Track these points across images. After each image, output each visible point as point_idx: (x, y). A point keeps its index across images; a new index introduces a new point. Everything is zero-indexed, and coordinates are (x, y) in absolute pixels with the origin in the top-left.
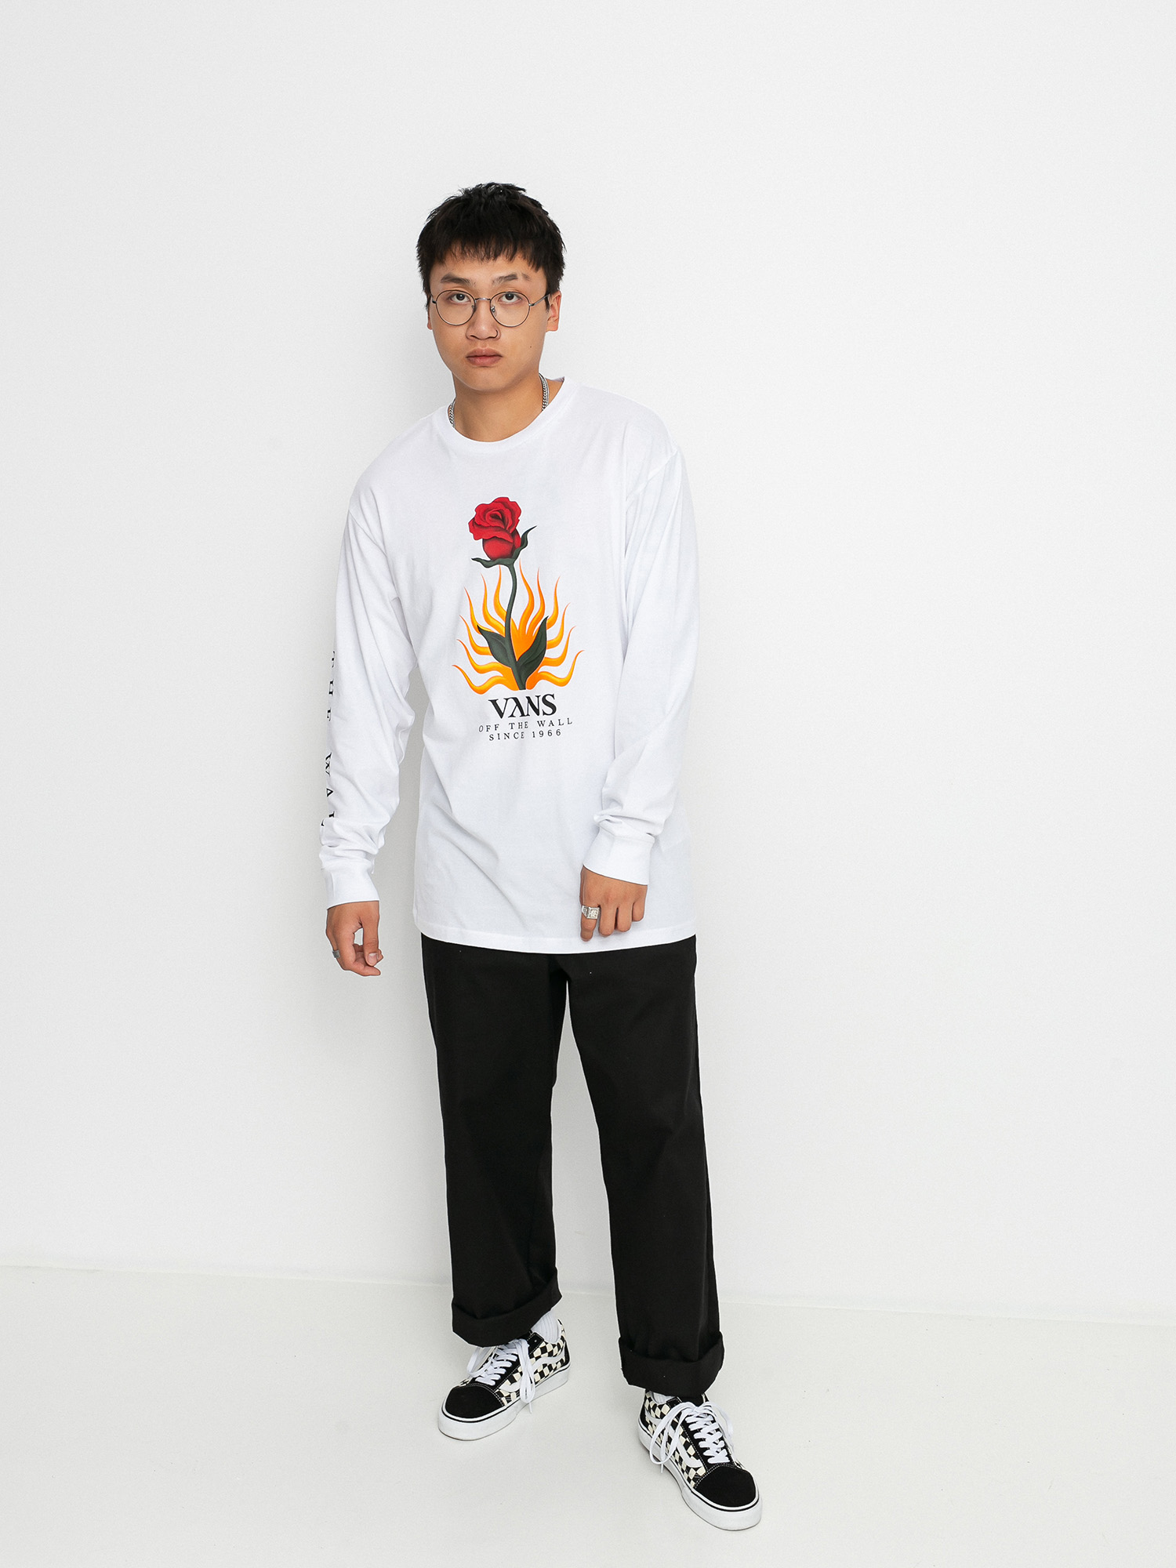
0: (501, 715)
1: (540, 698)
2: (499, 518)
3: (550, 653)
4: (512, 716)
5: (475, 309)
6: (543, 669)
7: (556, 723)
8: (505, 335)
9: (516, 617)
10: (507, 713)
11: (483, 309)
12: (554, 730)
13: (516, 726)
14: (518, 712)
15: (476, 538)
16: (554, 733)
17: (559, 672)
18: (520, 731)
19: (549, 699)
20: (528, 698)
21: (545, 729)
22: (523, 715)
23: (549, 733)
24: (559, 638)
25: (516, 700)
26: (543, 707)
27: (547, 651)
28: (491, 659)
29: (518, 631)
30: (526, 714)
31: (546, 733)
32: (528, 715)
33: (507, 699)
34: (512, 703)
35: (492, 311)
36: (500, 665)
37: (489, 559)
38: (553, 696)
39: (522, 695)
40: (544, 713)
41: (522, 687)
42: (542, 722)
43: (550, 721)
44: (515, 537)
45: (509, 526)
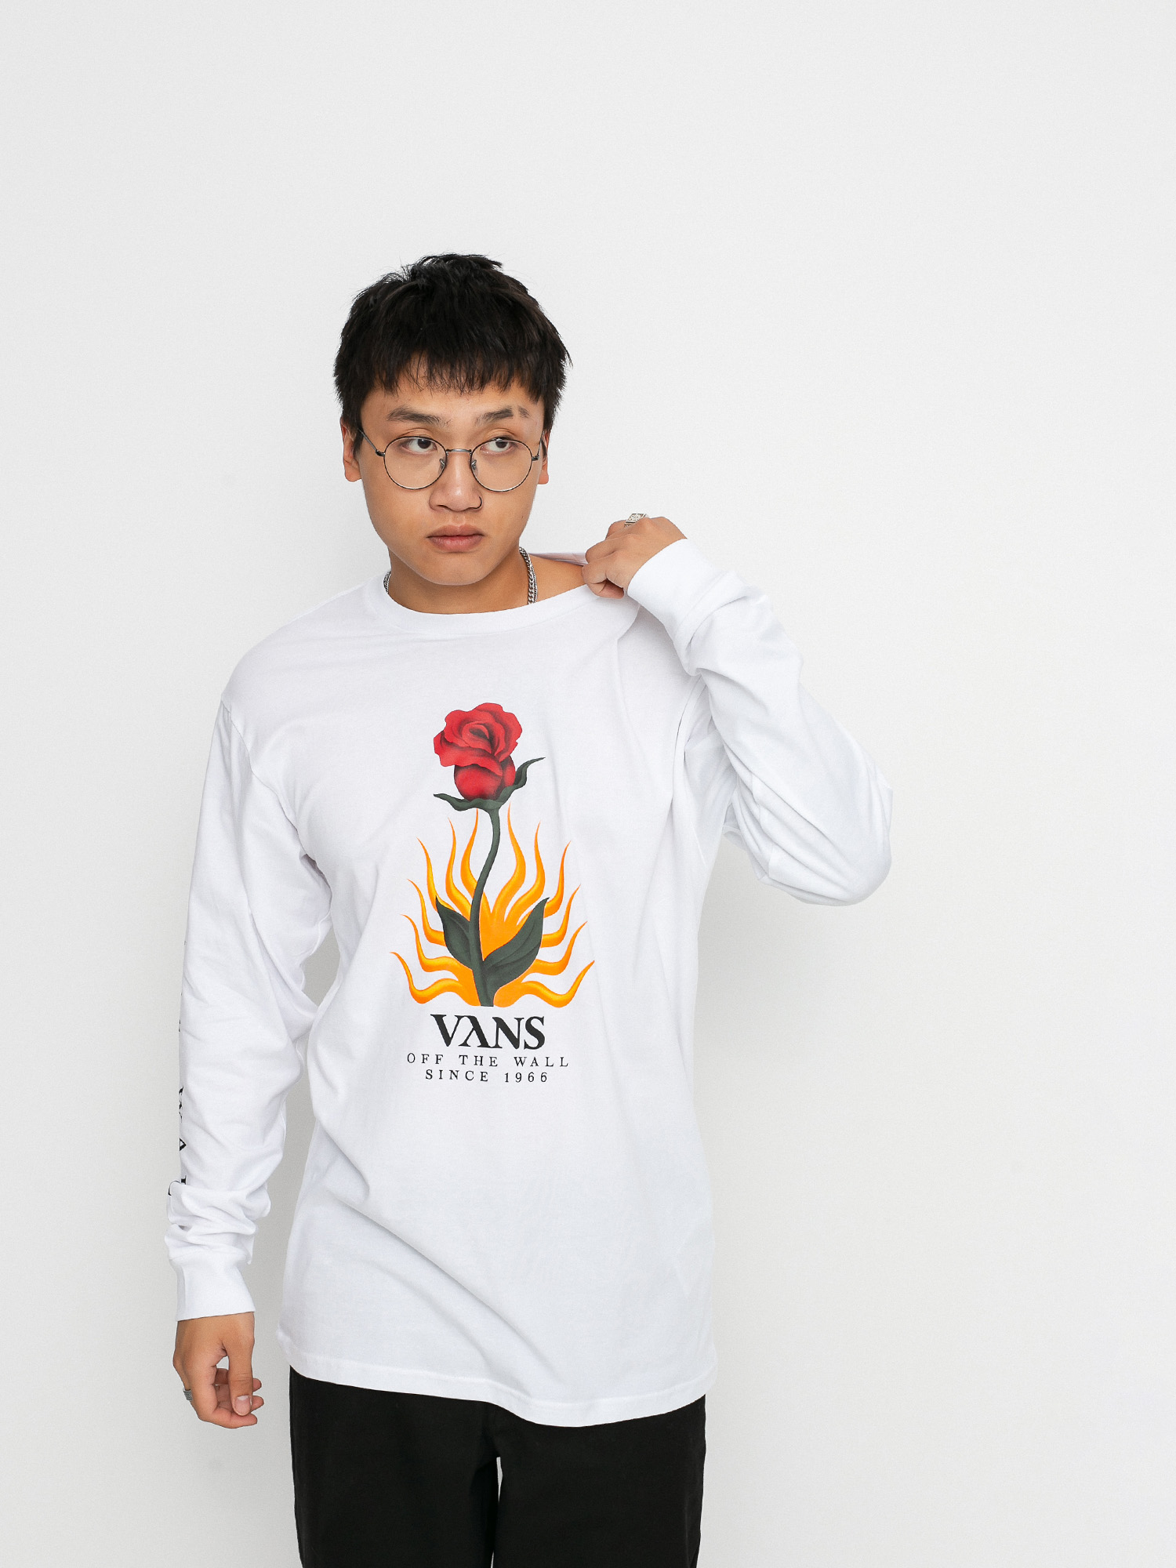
0: (448, 1040)
1: (523, 1023)
2: (484, 737)
3: (545, 954)
4: (465, 1044)
6: (531, 977)
7: (542, 1062)
8: (490, 501)
9: (491, 892)
10: (458, 1039)
12: (537, 1072)
13: (470, 1061)
14: (474, 1040)
16: (537, 1077)
18: (478, 1069)
19: (535, 1024)
20: (498, 1020)
21: (525, 1070)
22: (484, 1043)
23: (531, 1077)
24: (560, 933)
25: (473, 1020)
26: (526, 1037)
27: (540, 949)
29: (492, 915)
30: (491, 1043)
31: (525, 1077)
32: (497, 1046)
33: (460, 1018)
34: (466, 1026)
36: (456, 963)
37: (462, 798)
38: (542, 1020)
39: (486, 1016)
40: (526, 1046)
41: (487, 1000)
42: (520, 1058)
43: (535, 1059)
44: (508, 769)
45: (498, 750)
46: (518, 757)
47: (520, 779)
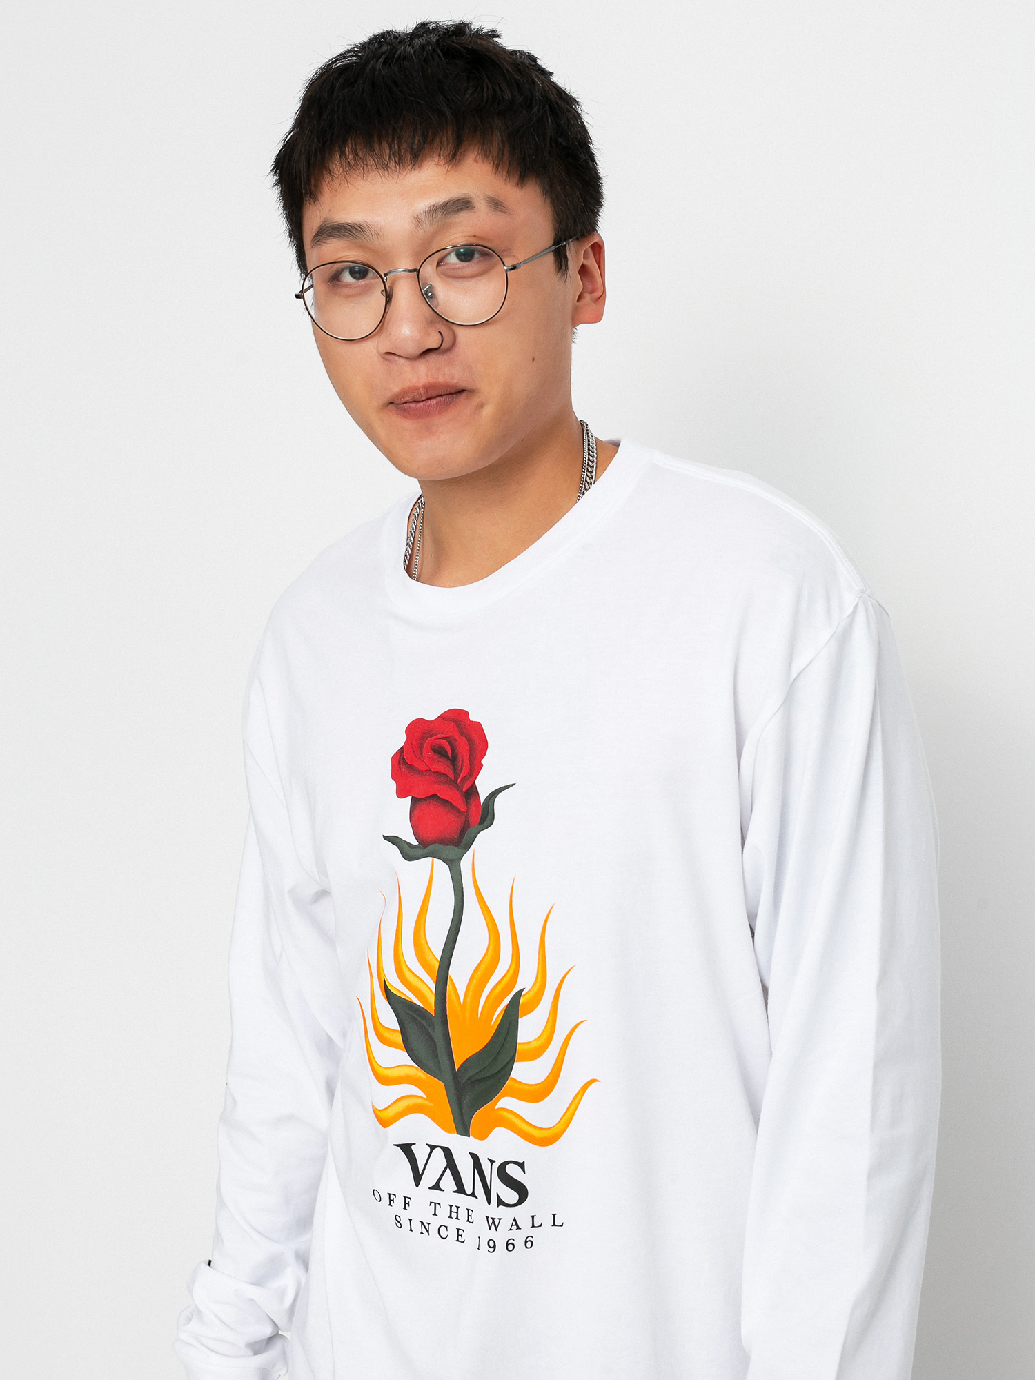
0: (418, 1178)
1: (496, 1166)
2: (447, 757)
3: (523, 1072)
4: (436, 1187)
5: (389, 298)
6: (505, 1102)
7: (525, 1222)
9: (460, 975)
10: (429, 1179)
11: (405, 294)
12: (519, 1237)
13: (443, 1211)
14: (448, 1182)
15: (401, 794)
16: (519, 1243)
17: (541, 1114)
18: (453, 1224)
19: (512, 1171)
20: (475, 1157)
21: (501, 1237)
22: (460, 1189)
23: (510, 1245)
24: (542, 1040)
25: (447, 1153)
26: (498, 1187)
27: (516, 1064)
28: (403, 1057)
29: (463, 1007)
30: (468, 1189)
31: (501, 1246)
32: (473, 1195)
33: (432, 1148)
34: (439, 1159)
35: (427, 296)
36: (420, 1074)
37: (415, 843)
38: (522, 1165)
39: (462, 1147)
40: (500, 1202)
41: (463, 1130)
42: (493, 1219)
43: (515, 1220)
44: (472, 801)
45: (462, 775)
46: (484, 785)
47: (486, 816)
